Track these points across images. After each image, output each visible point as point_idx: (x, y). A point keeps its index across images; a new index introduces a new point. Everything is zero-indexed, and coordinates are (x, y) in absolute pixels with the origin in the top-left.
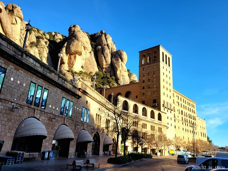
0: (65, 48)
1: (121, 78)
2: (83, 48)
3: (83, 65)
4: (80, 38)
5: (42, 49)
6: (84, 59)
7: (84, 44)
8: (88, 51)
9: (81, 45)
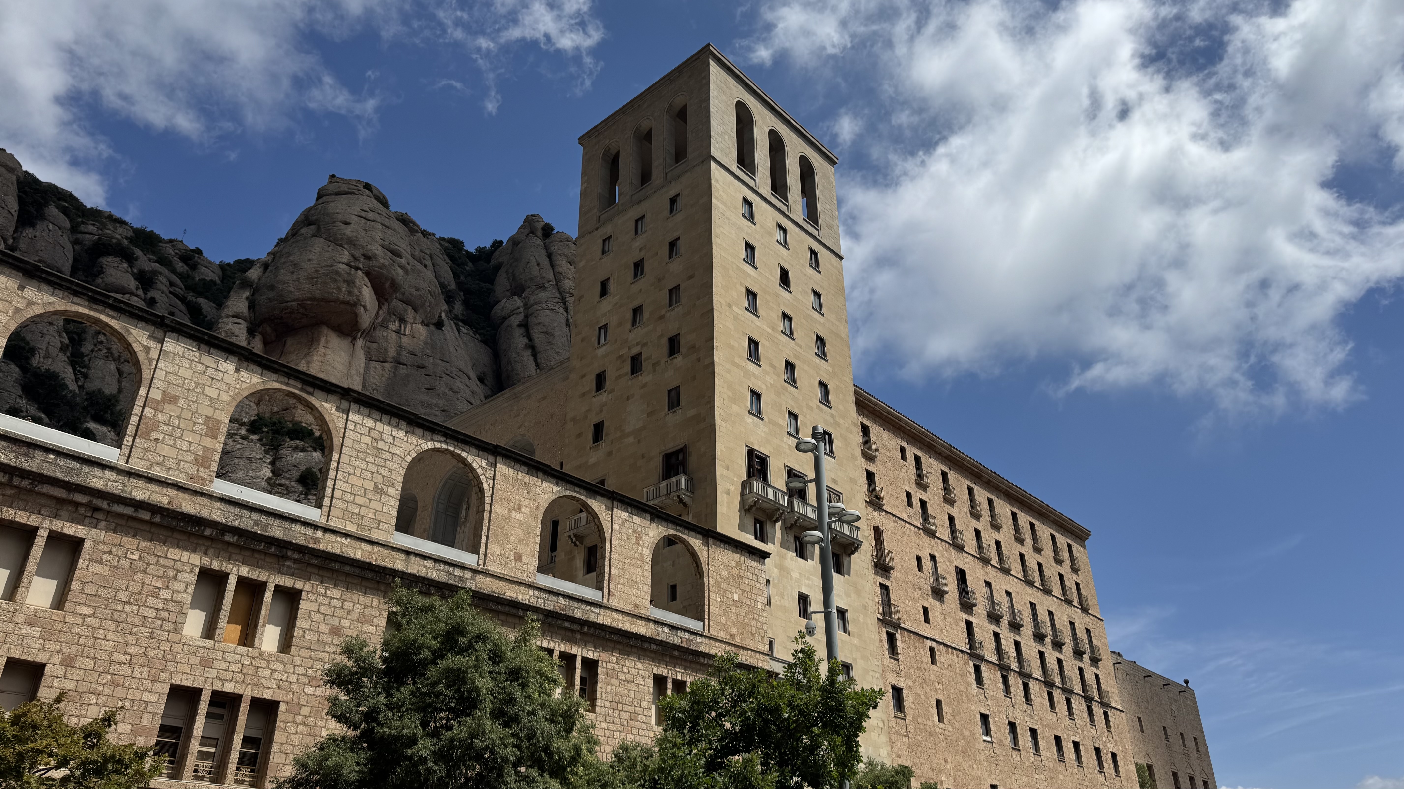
0: (247, 293)
2: (363, 281)
4: (347, 223)
6: (388, 360)
7: (368, 258)
8: (415, 310)
9: (352, 264)
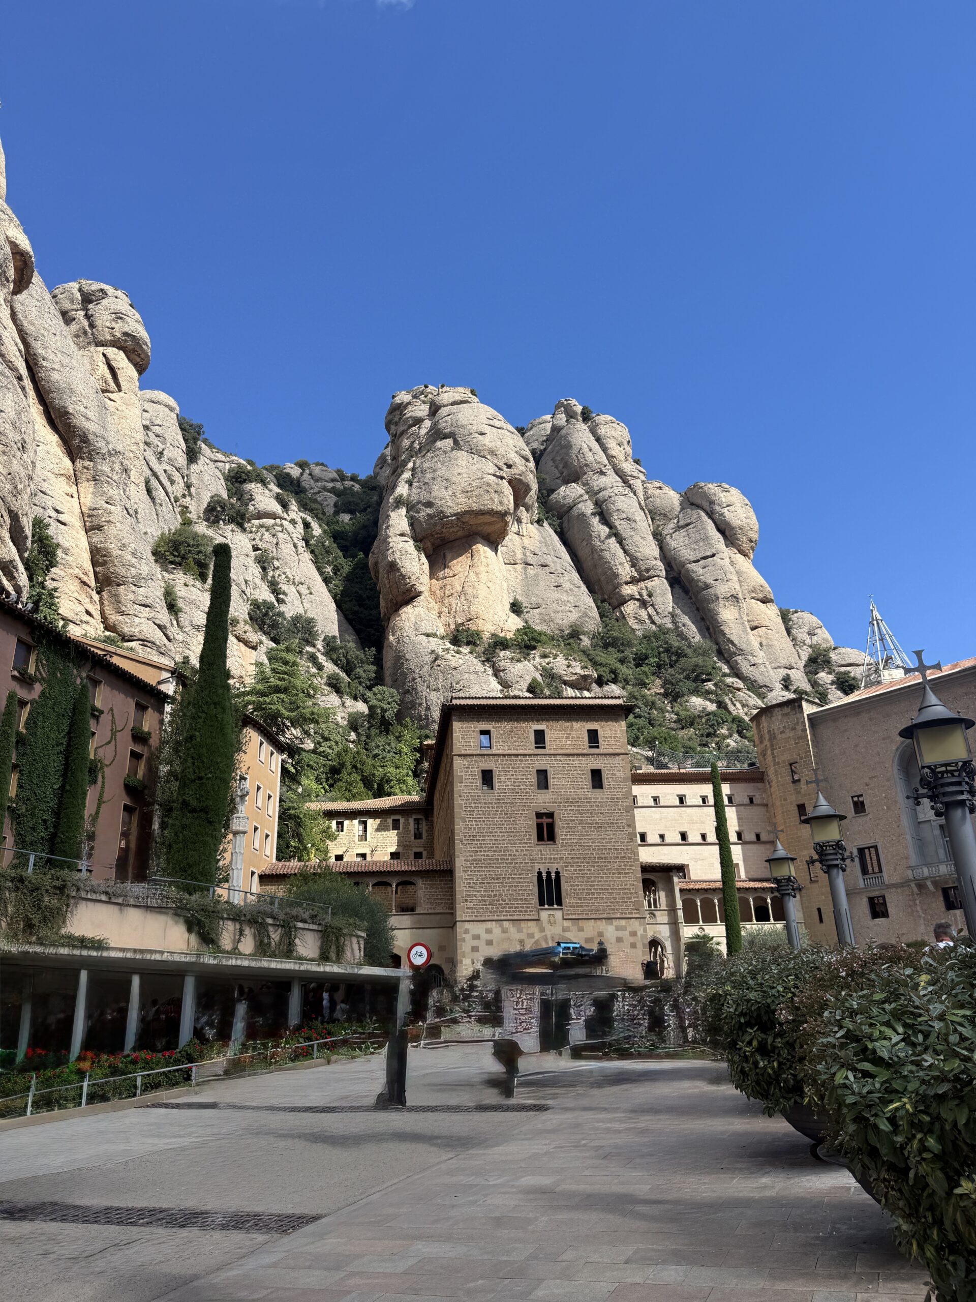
0: (403, 511)
1: (755, 644)
2: (508, 491)
3: (519, 598)
4: (482, 434)
5: (267, 536)
6: (518, 562)
7: (509, 466)
8: (527, 511)
9: (498, 474)
